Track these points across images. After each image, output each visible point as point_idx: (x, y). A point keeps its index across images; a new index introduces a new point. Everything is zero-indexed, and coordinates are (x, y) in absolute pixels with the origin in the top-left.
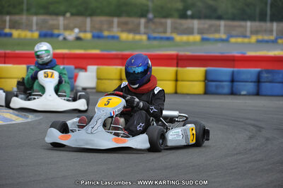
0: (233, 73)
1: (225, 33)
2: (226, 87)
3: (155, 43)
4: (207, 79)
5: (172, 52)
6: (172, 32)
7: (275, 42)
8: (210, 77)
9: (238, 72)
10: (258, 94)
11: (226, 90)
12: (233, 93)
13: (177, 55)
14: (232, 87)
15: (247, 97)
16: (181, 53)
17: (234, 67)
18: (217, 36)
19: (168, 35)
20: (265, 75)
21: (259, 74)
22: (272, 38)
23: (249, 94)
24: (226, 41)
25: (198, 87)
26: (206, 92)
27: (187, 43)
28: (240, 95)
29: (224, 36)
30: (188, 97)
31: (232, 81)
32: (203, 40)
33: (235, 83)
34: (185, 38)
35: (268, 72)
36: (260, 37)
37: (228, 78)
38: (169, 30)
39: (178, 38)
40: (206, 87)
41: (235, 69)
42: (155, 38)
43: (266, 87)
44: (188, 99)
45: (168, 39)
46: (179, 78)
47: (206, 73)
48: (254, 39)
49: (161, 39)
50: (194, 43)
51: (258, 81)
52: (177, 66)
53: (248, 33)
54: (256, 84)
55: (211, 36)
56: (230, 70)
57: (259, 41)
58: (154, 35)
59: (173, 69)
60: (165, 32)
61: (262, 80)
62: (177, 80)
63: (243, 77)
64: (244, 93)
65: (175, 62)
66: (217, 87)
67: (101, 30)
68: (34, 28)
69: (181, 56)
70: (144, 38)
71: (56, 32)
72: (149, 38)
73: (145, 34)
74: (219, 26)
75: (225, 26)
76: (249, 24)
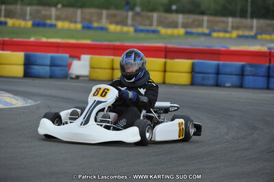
0: (218, 66)
1: (207, 28)
2: (211, 79)
3: (142, 35)
4: (193, 71)
5: (160, 44)
6: (158, 25)
7: (254, 37)
8: (197, 69)
9: (224, 65)
10: (241, 86)
11: (211, 82)
12: (218, 85)
13: (166, 48)
14: (217, 79)
15: (231, 89)
16: (170, 46)
17: (219, 61)
18: (200, 30)
19: (154, 28)
20: (248, 69)
21: (243, 68)
22: (252, 33)
23: (233, 86)
24: (209, 35)
25: (185, 78)
26: (193, 84)
27: (172, 37)
28: (225, 87)
29: (206, 31)
30: (176, 87)
31: (218, 73)
32: (187, 33)
33: (220, 76)
34: (169, 31)
35: (251, 66)
36: (241, 33)
37: (213, 70)
38: (155, 23)
39: (163, 31)
40: (193, 79)
41: (221, 62)
42: (142, 31)
43: (248, 80)
44: (176, 89)
45: (154, 32)
46: (168, 69)
47: (193, 65)
48: (234, 34)
49: (148, 31)
50: (179, 36)
51: (242, 73)
52: (166, 57)
53: (229, 29)
54: (240, 77)
55: (194, 30)
56: (216, 62)
57: (239, 37)
58: (141, 27)
59: (162, 61)
60: (151, 25)
61: (246, 73)
62: (165, 71)
63: (228, 70)
64: (228, 85)
65: (163, 54)
66: (203, 79)
67: (91, 22)
68: (28, 17)
69: (170, 49)
70: (131, 30)
71: (49, 22)
72: (136, 31)
73: (132, 26)
74: (202, 20)
75: (208, 21)
76: (230, 20)
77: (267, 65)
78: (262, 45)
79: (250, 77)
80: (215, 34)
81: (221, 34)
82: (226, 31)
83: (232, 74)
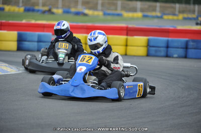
0: (168, 42)
1: (160, 12)
2: (163, 51)
3: (109, 18)
4: (149, 45)
5: (123, 25)
6: (121, 10)
7: (196, 19)
8: (151, 44)
9: (172, 41)
10: (186, 57)
11: (163, 53)
12: (167, 56)
13: (127, 27)
14: (167, 51)
15: (177, 59)
16: (130, 26)
17: (169, 37)
18: (154, 14)
19: (119, 12)
20: (191, 44)
21: (187, 43)
22: (194, 16)
23: (179, 57)
24: (161, 17)
25: (142, 51)
26: (148, 55)
27: (132, 19)
28: (173, 57)
29: (159, 14)
30: (135, 58)
31: (167, 47)
32: (145, 16)
33: (169, 49)
34: (130, 15)
35: (193, 41)
36: (185, 16)
37: (164, 45)
38: (119, 8)
39: (126, 14)
40: (148, 51)
41: (170, 39)
42: (109, 14)
43: (191, 52)
44: (135, 60)
45: (119, 15)
46: (128, 44)
47: (149, 41)
48: (181, 17)
49: (113, 15)
50: (137, 19)
51: (186, 47)
52: (127, 35)
53: (177, 13)
54: (185, 50)
55: (149, 14)
56: (166, 39)
57: (185, 19)
58: (109, 12)
59: (124, 37)
60: (116, 9)
61: (189, 47)
62: (127, 46)
63: (176, 44)
64: (175, 56)
65: (125, 32)
66: (156, 51)
67: (70, 8)
68: (21, 4)
69: (130, 28)
70: (101, 13)
71: (36, 8)
72: (105, 14)
73: (102, 10)
74: (156, 7)
75: (161, 7)
76: (177, 6)
79: (193, 50)
80: (165, 17)
81: (170, 17)
82: (174, 15)
83: (178, 48)
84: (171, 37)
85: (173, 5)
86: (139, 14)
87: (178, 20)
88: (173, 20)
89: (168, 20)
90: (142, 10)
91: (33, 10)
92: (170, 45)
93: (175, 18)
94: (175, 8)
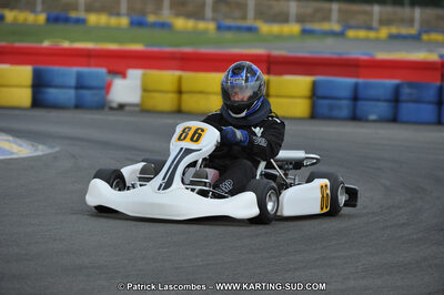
0: (356, 86)
1: (339, 21)
2: (345, 107)
3: (229, 35)
4: (315, 95)
5: (260, 51)
6: (255, 19)
7: (417, 38)
8: (320, 92)
9: (366, 85)
10: (394, 119)
11: (345, 112)
12: (355, 117)
13: (269, 56)
14: (354, 108)
15: (378, 125)
16: (276, 53)
17: (358, 77)
18: (326, 26)
19: (249, 22)
20: (406, 91)
21: (397, 89)
22: (413, 31)
23: (382, 120)
24: (341, 34)
25: (300, 107)
26: (314, 116)
27: (279, 37)
28: (367, 121)
29: (336, 27)
31: (355, 98)
32: (305, 32)
33: (360, 103)
34: (275, 28)
35: (411, 85)
36: (394, 30)
37: (347, 93)
38: (251, 13)
39: (265, 28)
40: (314, 107)
41: (360, 80)
42: (229, 28)
43: (407, 109)
45: (250, 29)
46: (272, 92)
47: (314, 85)
48: (384, 32)
49: (239, 29)
50: (291, 37)
51: (396, 98)
52: (268, 72)
53: (375, 24)
54: (393, 104)
55: (317, 26)
56: (351, 81)
57: (392, 37)
58: (228, 22)
60: (244, 18)
61: (403, 97)
63: (373, 93)
64: (373, 117)
65: (264, 66)
66: (331, 107)
67: (144, 14)
68: (39, 8)
69: (275, 57)
70: (211, 26)
71: (73, 15)
72: (219, 28)
73: (214, 19)
74: (330, 10)
75: (340, 11)
76: (376, 9)
77: (438, 84)
78: (430, 51)
79: (410, 105)
80: (351, 33)
81: (362, 34)
82: (369, 28)
83: (378, 100)
84: (363, 77)
85: (366, 8)
86: (295, 28)
87: (377, 40)
88: (367, 40)
89: (357, 39)
90: (300, 19)
91: (67, 20)
92: (362, 93)
93: (372, 35)
94: (370, 14)
